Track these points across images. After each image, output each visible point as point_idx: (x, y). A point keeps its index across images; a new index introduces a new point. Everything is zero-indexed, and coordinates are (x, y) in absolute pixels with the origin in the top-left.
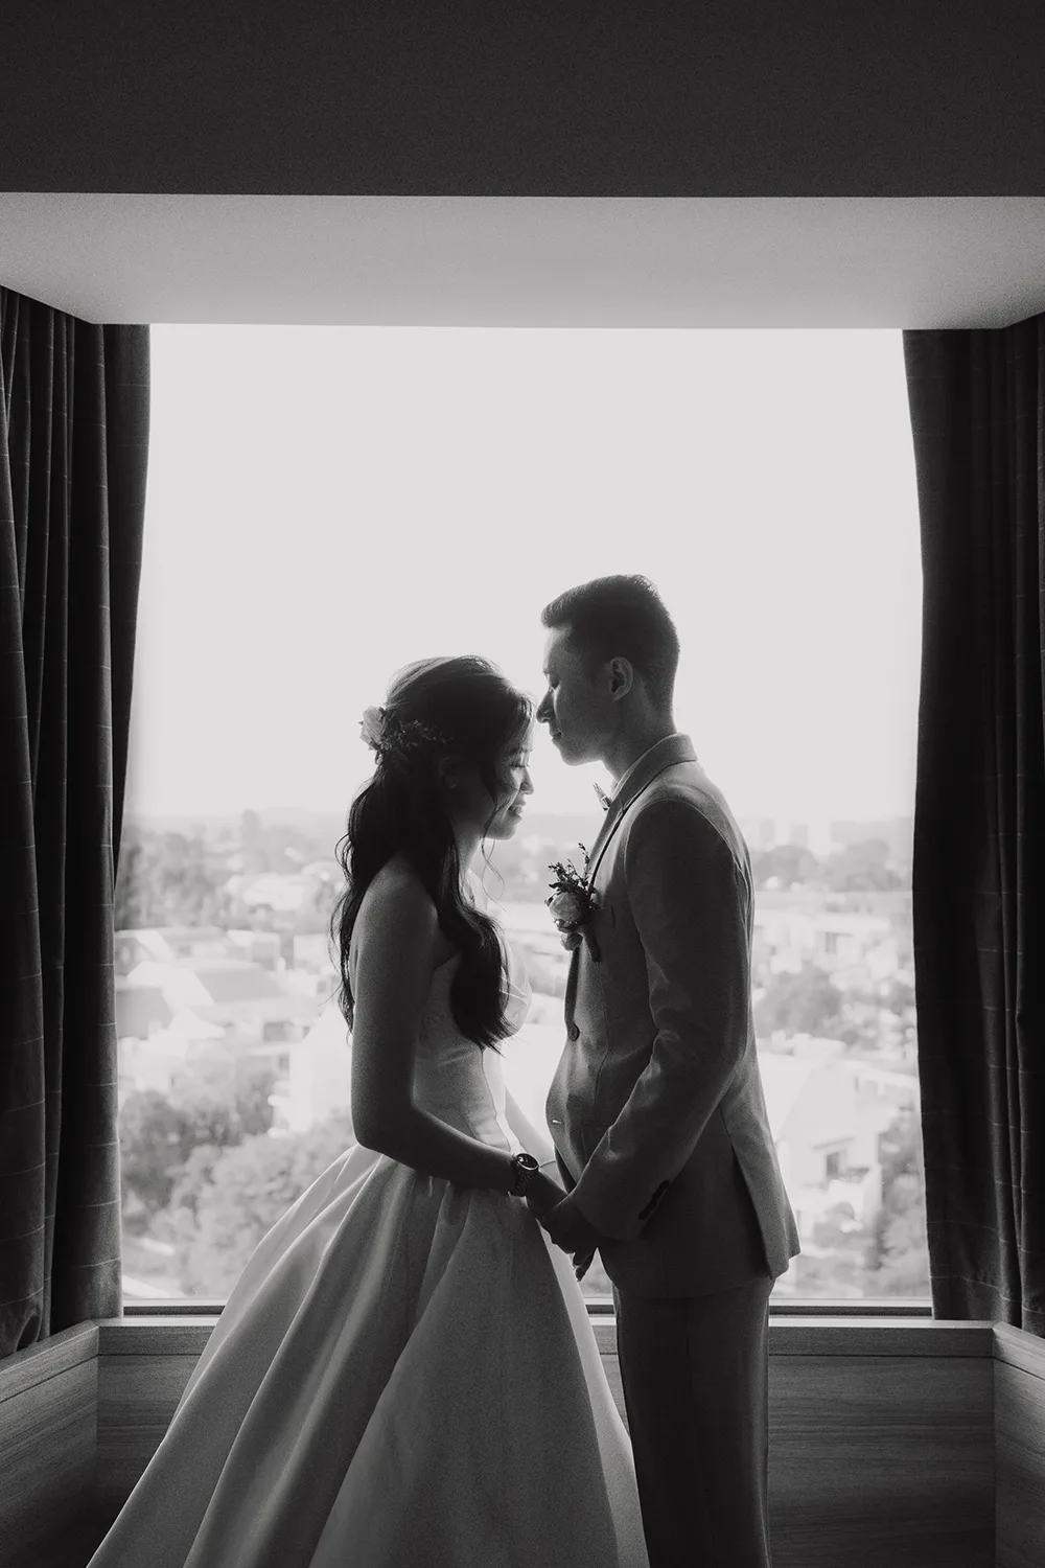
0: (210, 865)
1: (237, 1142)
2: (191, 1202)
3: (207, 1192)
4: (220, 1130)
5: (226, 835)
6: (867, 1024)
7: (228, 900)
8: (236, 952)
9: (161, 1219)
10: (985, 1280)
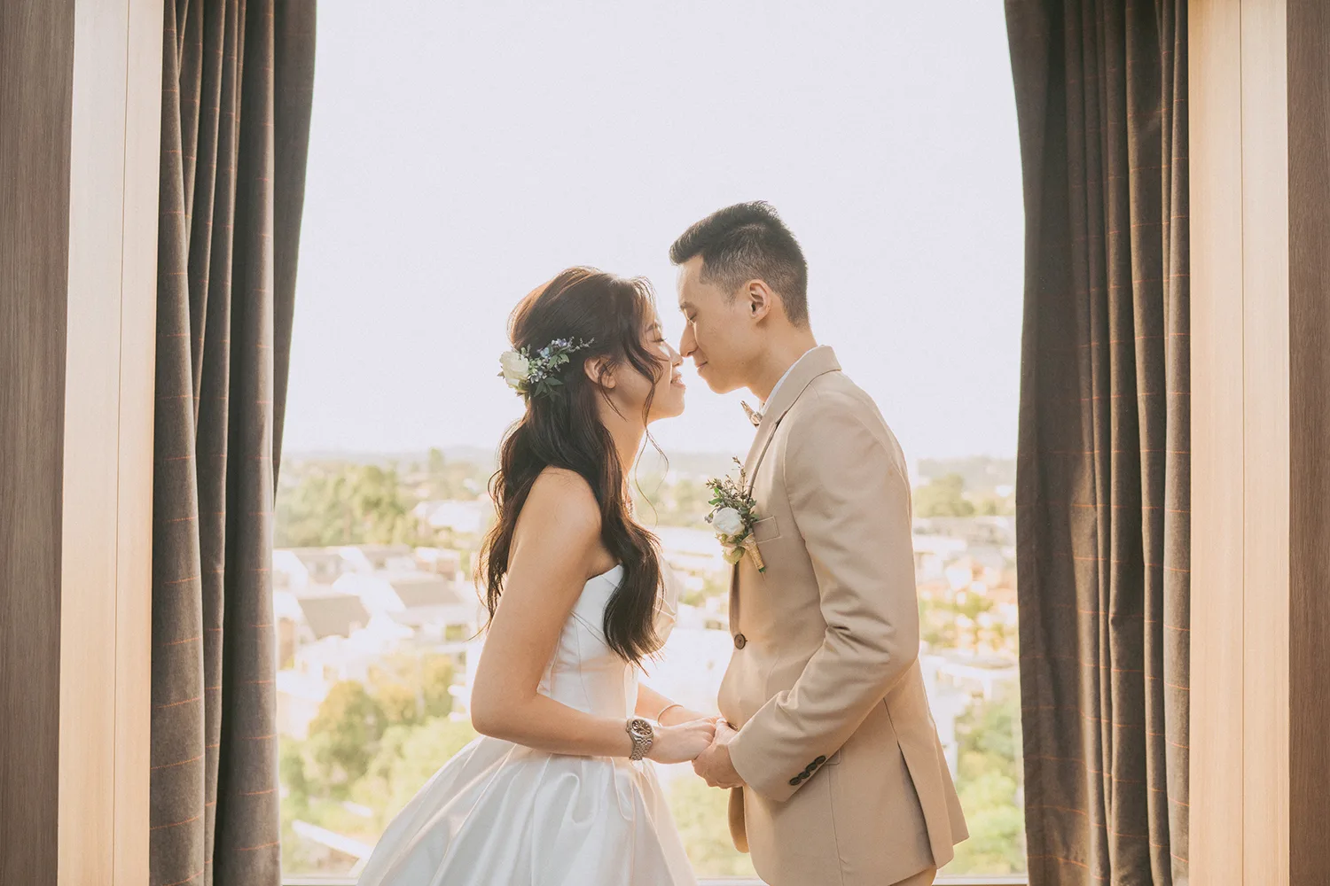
0: (403, 495)
1: (422, 723)
2: (385, 773)
3: (398, 765)
4: (408, 714)
5: (416, 468)
6: (946, 627)
7: (416, 524)
8: (423, 567)
9: (359, 787)
10: (1076, 859)
